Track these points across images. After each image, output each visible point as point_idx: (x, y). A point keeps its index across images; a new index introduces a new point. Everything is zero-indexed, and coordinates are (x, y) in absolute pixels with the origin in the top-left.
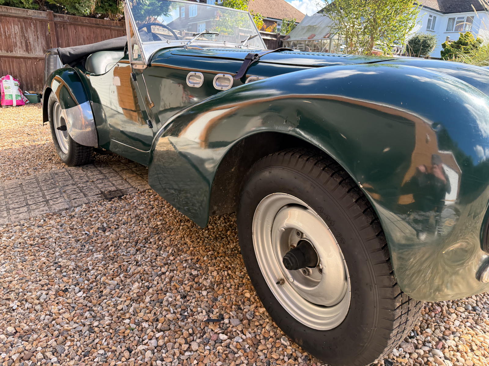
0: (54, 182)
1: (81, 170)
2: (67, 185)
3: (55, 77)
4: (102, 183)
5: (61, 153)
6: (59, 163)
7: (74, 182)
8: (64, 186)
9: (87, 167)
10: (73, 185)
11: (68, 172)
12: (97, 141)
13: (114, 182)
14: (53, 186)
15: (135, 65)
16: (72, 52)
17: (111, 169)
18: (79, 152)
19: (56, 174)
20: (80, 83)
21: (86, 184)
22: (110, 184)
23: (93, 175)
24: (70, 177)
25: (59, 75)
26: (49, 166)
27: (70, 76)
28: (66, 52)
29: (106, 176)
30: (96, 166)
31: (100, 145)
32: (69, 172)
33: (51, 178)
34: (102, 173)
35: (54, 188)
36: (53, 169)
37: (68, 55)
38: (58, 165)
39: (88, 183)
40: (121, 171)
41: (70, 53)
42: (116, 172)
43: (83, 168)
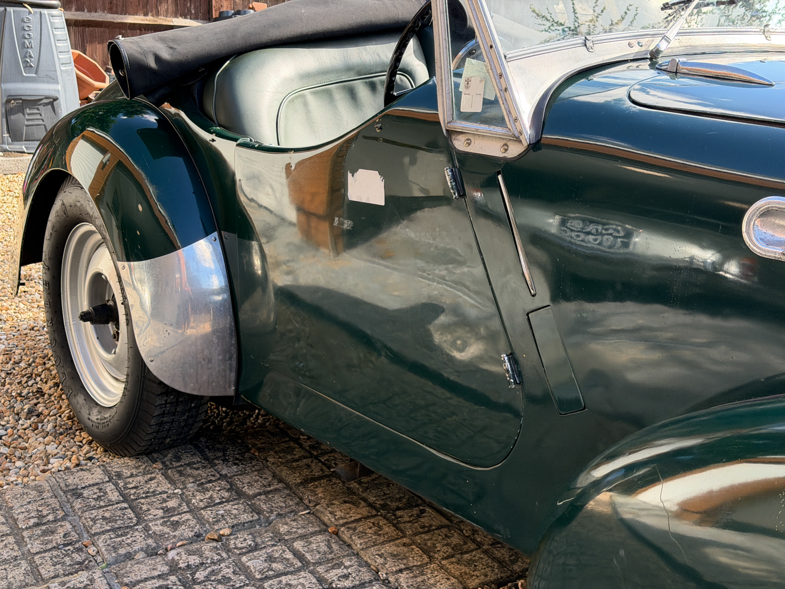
0: (74, 536)
1: (160, 477)
2: (129, 556)
3: (84, 133)
4: (256, 548)
5: (81, 399)
6: (68, 432)
7: (150, 541)
8: (116, 562)
9: (178, 459)
10: (151, 553)
11: (116, 485)
12: (233, 376)
13: (298, 545)
14: (77, 557)
15: (462, 138)
16: (166, 55)
17: (268, 475)
18: (163, 414)
19: (76, 493)
20: (180, 161)
21: (199, 553)
22: (289, 555)
23: (211, 504)
24: (130, 513)
25: (103, 129)
26: (36, 444)
27: (146, 132)
28: (144, 53)
29: (259, 512)
30: (210, 455)
31: (241, 389)
32: (121, 484)
33: (60, 514)
34: (240, 494)
35: (82, 566)
36: (55, 463)
37: (152, 64)
38: (65, 440)
39: (207, 548)
40: (305, 482)
41: (158, 59)
42: (288, 486)
43: (166, 467)
